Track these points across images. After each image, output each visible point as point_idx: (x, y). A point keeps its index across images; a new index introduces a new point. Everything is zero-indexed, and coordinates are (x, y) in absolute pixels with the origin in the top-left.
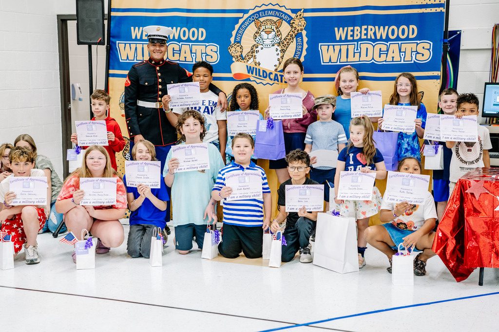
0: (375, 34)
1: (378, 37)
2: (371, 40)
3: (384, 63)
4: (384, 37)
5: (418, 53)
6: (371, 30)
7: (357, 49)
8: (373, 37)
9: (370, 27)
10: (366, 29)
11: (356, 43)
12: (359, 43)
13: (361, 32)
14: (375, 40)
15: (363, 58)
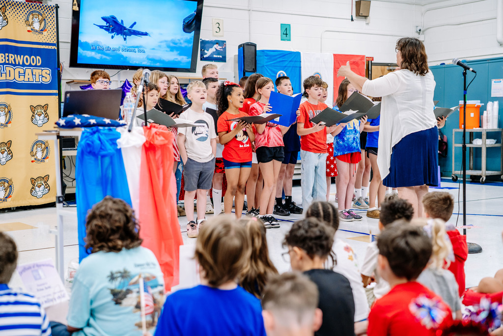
0: (15, 60)
1: (17, 63)
2: (12, 64)
3: (23, 82)
4: (21, 63)
5: (43, 77)
6: (12, 57)
7: (4, 71)
8: (14, 63)
9: (10, 55)
10: (8, 56)
11: (2, 66)
12: (5, 66)
13: (5, 58)
14: (15, 65)
15: (8, 78)
